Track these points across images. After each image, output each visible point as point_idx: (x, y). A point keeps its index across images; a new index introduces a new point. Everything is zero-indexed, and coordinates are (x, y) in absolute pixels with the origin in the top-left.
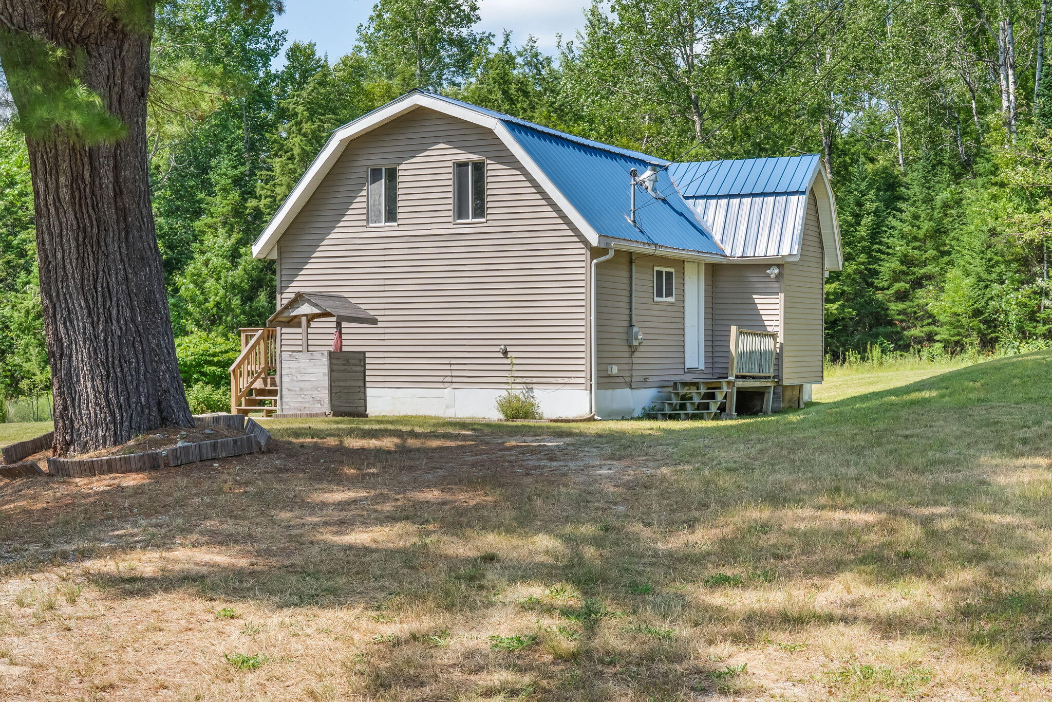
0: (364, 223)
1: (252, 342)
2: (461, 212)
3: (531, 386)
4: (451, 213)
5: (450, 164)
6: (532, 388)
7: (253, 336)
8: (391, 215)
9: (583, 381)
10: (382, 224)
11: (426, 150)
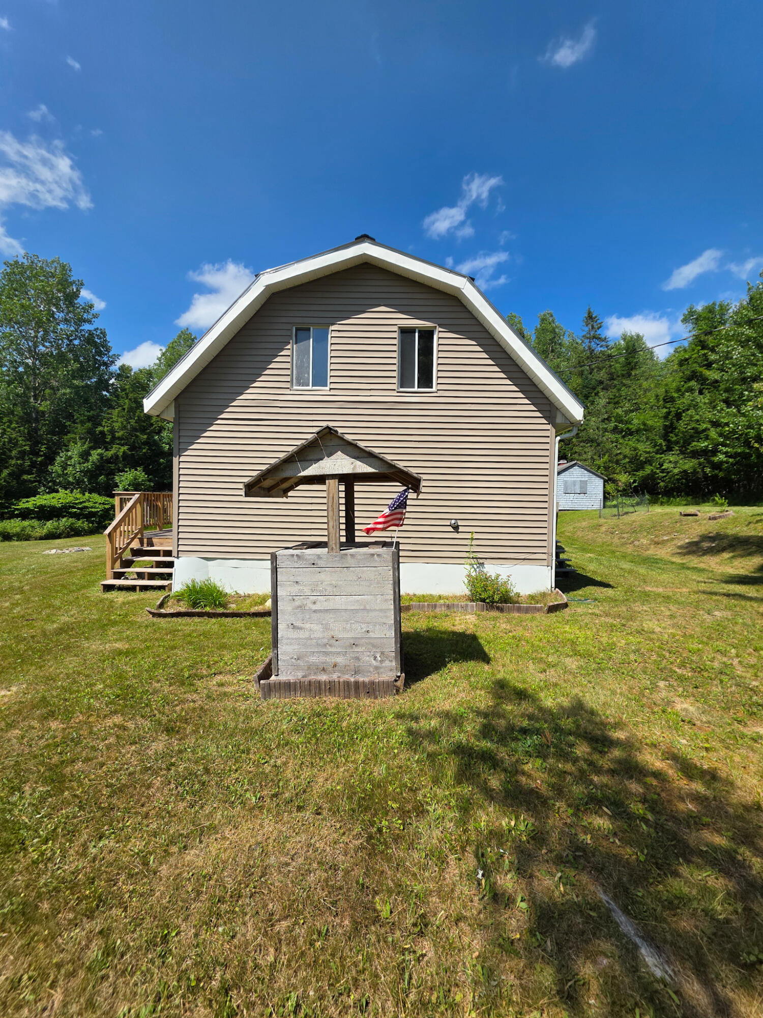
0: (288, 385)
1: (129, 505)
2: (405, 380)
3: (481, 561)
4: (395, 381)
5: (395, 328)
6: (483, 563)
7: (129, 500)
8: (320, 379)
9: (544, 556)
10: (310, 388)
11: (365, 312)
